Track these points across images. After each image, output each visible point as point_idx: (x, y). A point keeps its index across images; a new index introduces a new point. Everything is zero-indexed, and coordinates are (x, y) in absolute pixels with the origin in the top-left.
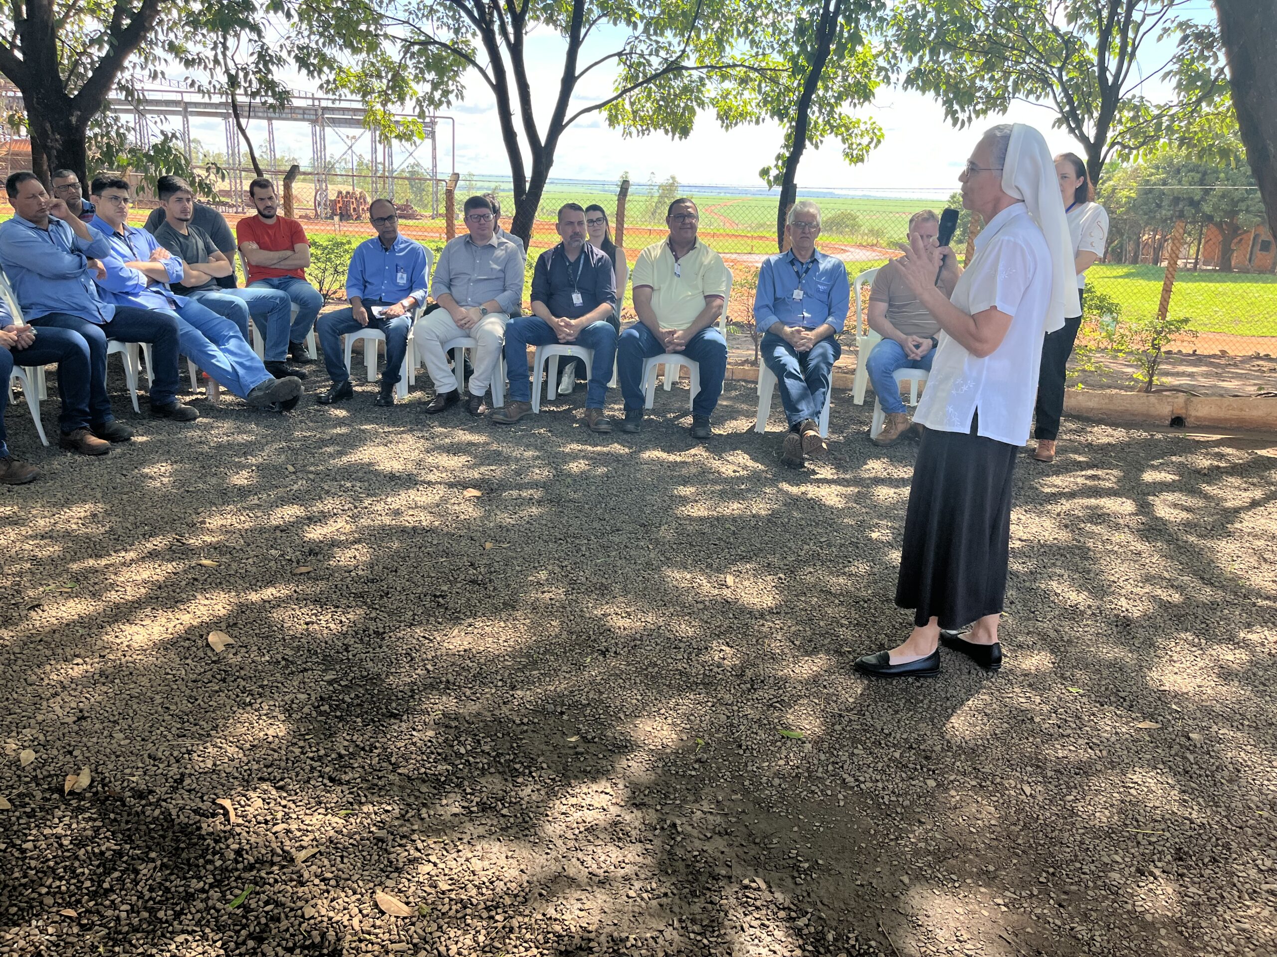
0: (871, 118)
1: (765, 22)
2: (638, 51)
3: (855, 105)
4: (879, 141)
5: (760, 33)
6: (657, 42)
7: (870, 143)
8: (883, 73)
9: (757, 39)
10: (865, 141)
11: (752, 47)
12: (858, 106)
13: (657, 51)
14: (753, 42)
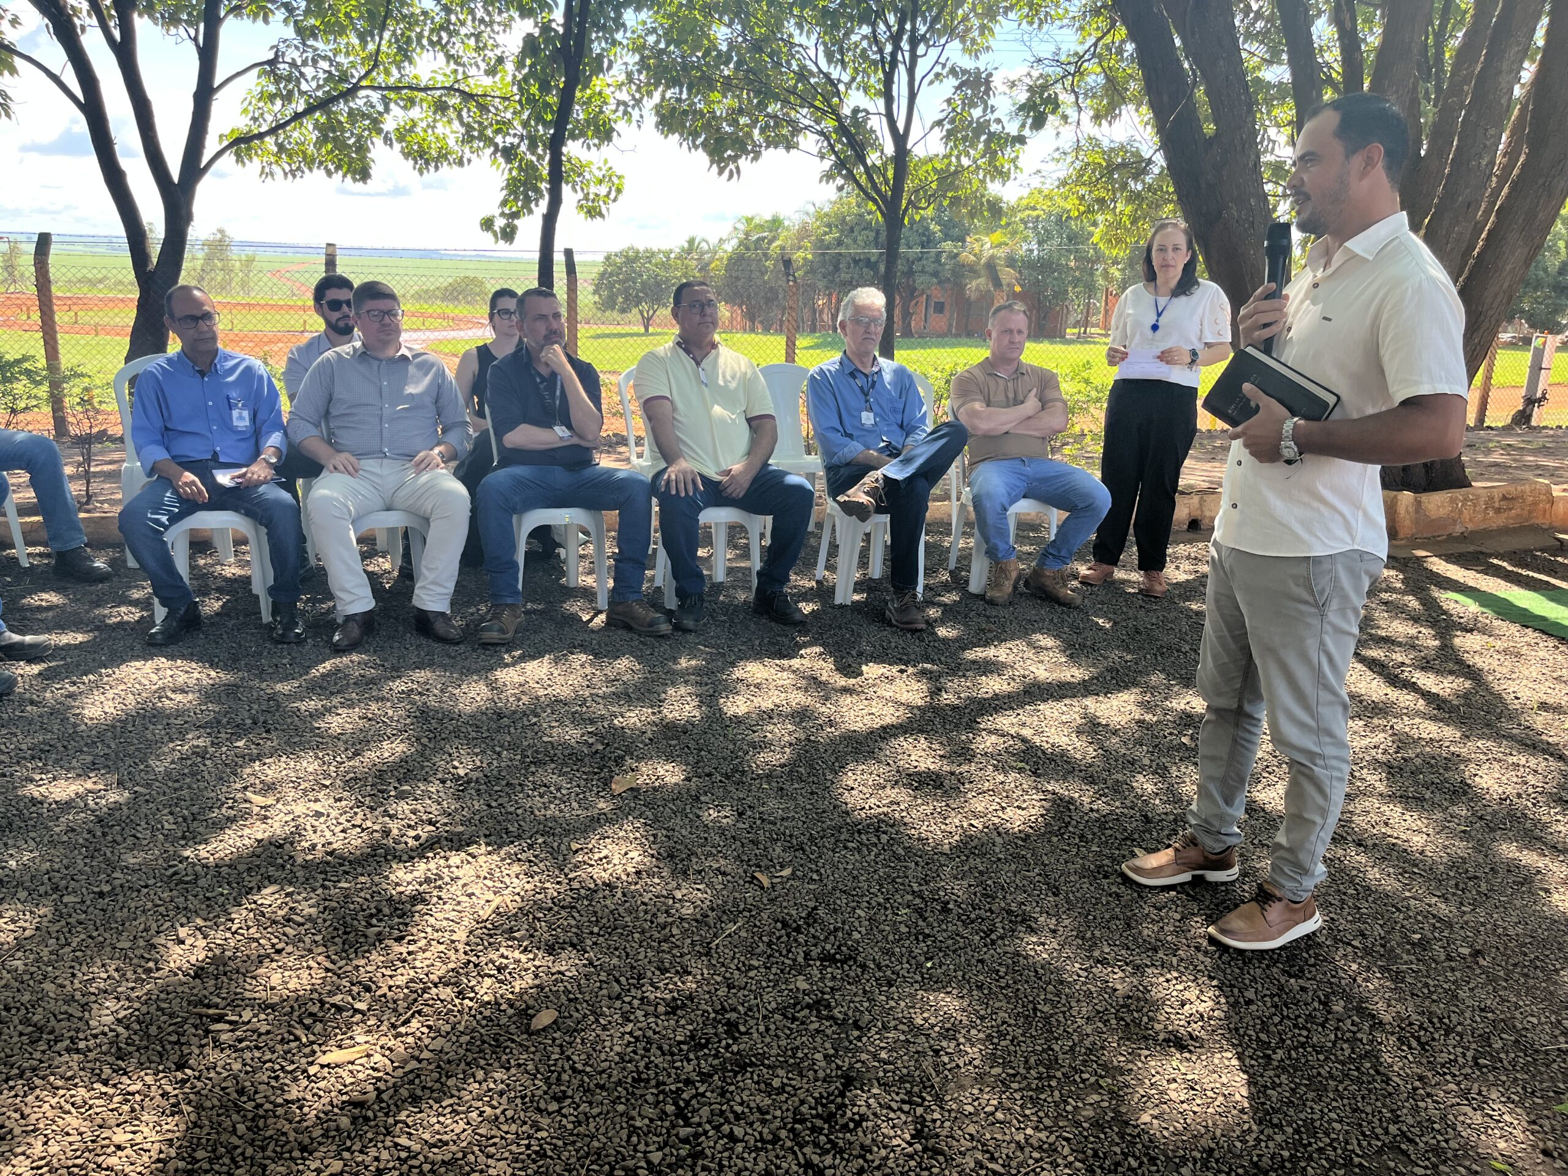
0: (606, 162)
1: (463, 31)
2: (288, 59)
3: (589, 148)
4: (619, 191)
5: (458, 45)
6: (316, 50)
7: (609, 193)
8: (622, 108)
9: (453, 52)
10: (603, 190)
11: (448, 62)
12: (594, 149)
13: (315, 62)
14: (449, 57)
